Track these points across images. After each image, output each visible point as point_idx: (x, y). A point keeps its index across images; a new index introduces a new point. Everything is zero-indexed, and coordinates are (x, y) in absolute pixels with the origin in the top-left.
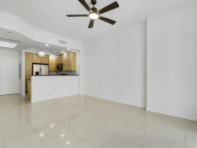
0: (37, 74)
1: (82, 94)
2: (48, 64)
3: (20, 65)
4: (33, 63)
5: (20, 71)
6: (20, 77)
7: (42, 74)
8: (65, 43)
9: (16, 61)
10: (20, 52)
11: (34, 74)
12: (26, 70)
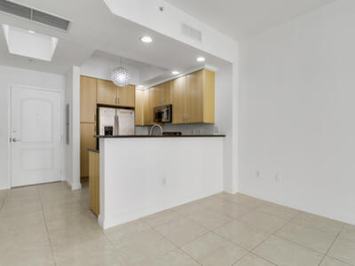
0: (109, 132)
1: (235, 190)
2: (133, 109)
3: (68, 109)
4: (99, 106)
5: (68, 124)
6: (68, 140)
7: (120, 134)
8: (198, 35)
9: (58, 101)
10: (68, 76)
11: (102, 133)
12: (81, 123)
